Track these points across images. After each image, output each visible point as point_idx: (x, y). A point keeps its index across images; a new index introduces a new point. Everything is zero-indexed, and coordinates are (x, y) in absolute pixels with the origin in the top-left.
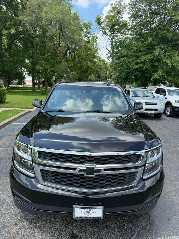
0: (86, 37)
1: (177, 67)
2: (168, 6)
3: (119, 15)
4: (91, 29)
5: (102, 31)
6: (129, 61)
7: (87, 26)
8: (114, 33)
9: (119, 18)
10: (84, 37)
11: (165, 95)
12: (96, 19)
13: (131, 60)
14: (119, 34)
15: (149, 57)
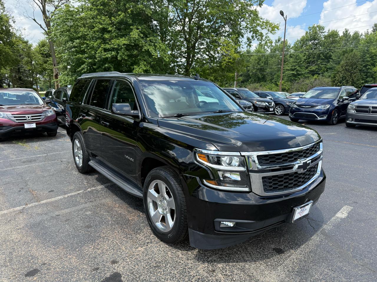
15: (123, 41)
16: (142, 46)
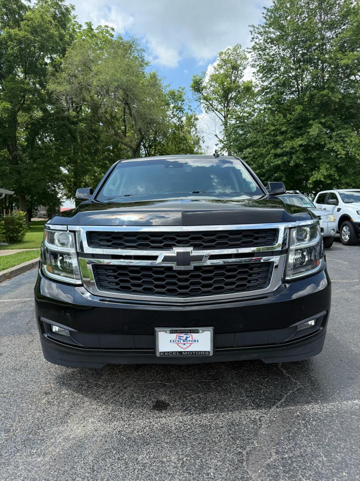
0: (176, 118)
1: (358, 157)
2: (328, 46)
3: (236, 73)
4: (184, 102)
5: (206, 104)
6: (261, 153)
7: (176, 97)
8: (228, 105)
9: (236, 77)
10: (172, 118)
11: (337, 204)
12: (192, 83)
13: (265, 150)
14: (239, 107)
15: (299, 141)
16: (325, 144)
